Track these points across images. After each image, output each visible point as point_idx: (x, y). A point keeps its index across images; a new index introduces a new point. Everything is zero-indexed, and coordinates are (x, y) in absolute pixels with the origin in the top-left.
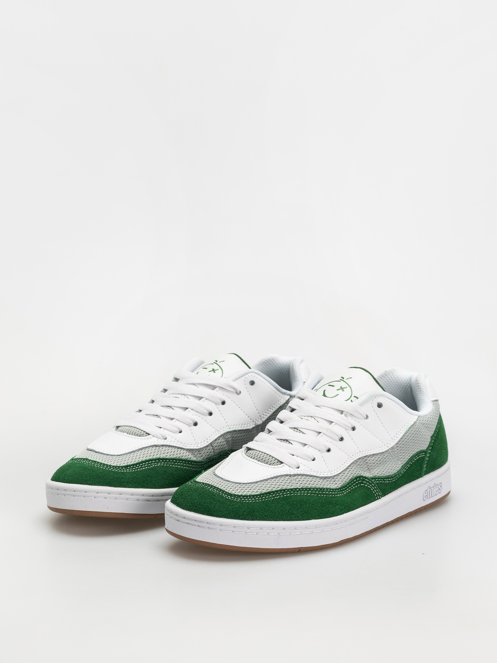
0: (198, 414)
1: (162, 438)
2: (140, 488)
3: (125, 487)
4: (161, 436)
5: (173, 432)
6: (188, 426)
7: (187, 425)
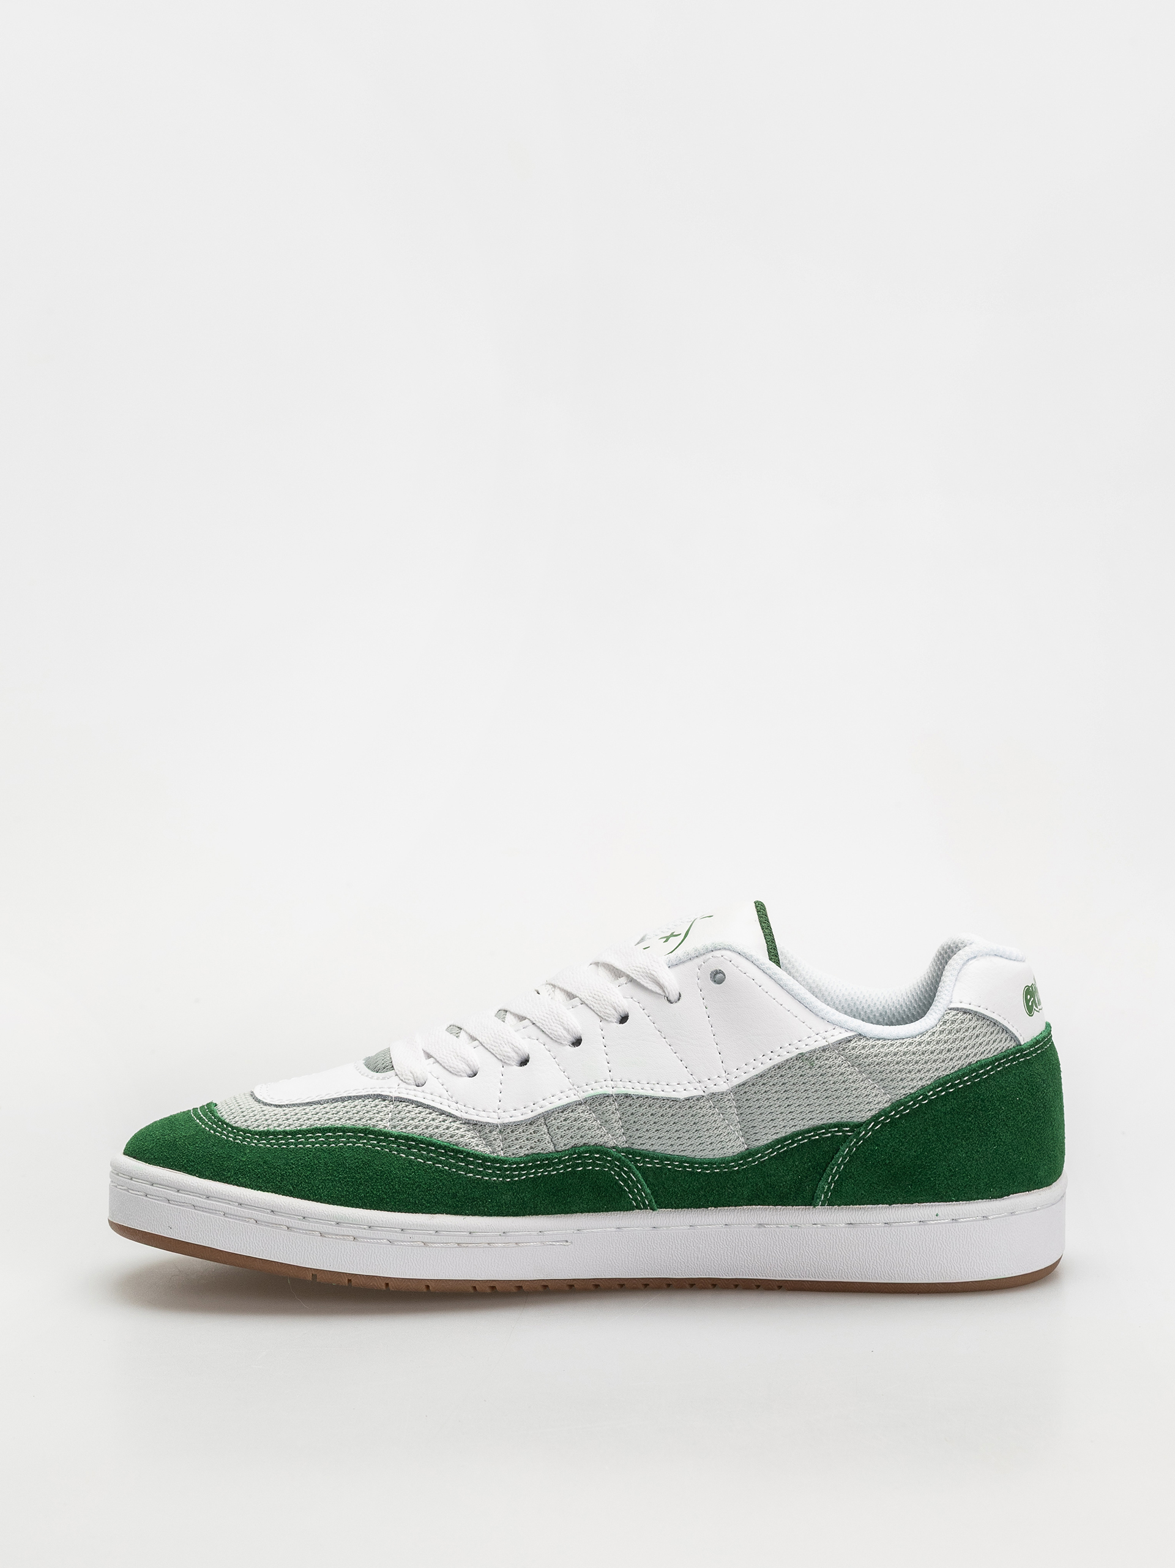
0: (543, 1038)
1: (412, 1081)
2: (268, 1192)
3: (227, 1182)
4: (410, 1076)
5: (450, 1072)
6: (500, 1064)
7: (498, 1059)
